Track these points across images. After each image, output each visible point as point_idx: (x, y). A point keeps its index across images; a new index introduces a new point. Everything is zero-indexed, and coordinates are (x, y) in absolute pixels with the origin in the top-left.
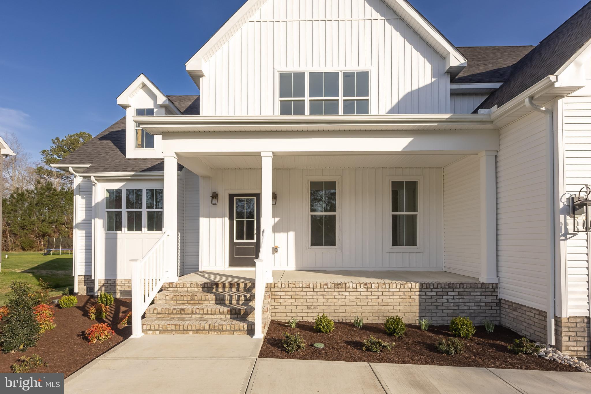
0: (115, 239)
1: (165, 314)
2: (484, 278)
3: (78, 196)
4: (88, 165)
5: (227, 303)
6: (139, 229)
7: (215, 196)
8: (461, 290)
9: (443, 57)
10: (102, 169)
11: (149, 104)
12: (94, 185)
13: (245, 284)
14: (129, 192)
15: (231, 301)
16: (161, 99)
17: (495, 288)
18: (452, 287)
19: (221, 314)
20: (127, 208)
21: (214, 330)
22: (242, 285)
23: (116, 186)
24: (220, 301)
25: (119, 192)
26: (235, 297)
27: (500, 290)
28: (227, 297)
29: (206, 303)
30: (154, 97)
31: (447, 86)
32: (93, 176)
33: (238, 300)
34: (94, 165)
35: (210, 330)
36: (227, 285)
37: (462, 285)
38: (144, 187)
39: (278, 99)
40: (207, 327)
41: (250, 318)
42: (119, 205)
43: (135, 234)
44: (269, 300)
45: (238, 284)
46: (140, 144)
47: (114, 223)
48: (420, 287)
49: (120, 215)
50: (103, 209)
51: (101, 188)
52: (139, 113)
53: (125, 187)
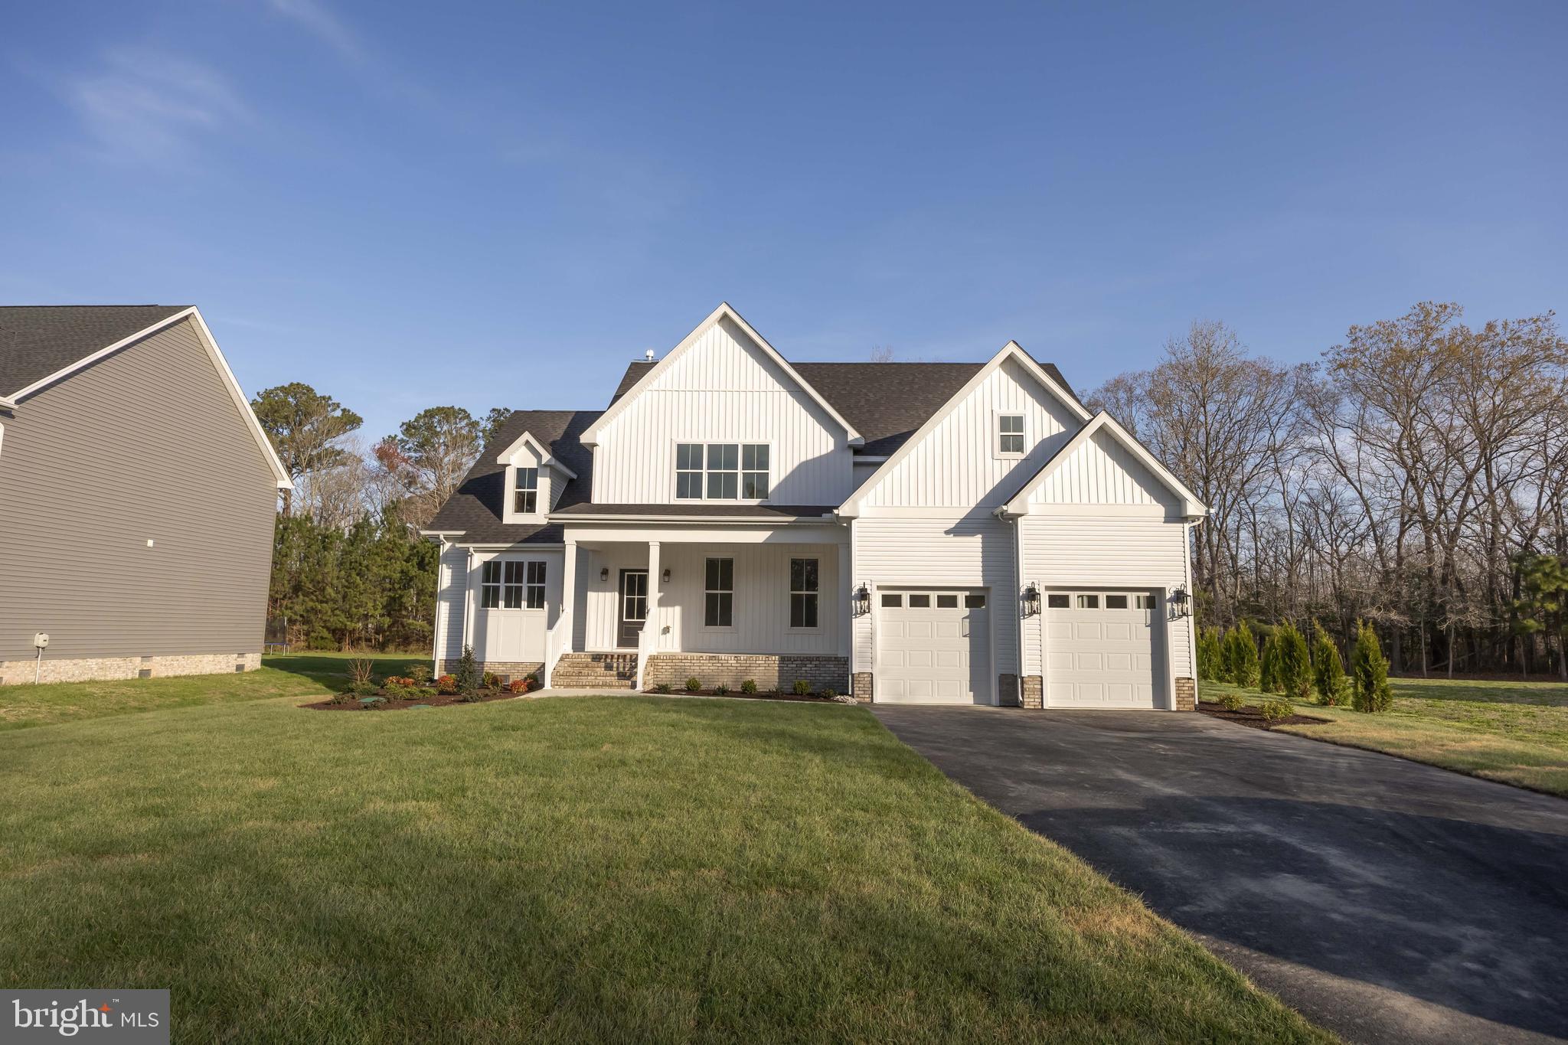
0: (486, 616)
1: (565, 675)
3: (444, 565)
4: (462, 534)
5: (615, 669)
6: (519, 605)
7: (605, 572)
8: (817, 662)
9: (846, 432)
10: (479, 538)
11: (530, 462)
12: (471, 556)
13: (631, 656)
14: (509, 565)
15: (618, 668)
16: (546, 457)
18: (810, 659)
19: (611, 676)
20: (506, 582)
21: (606, 685)
22: (628, 657)
23: (489, 557)
24: (609, 667)
25: (497, 565)
26: (621, 665)
28: (615, 665)
29: (598, 669)
30: (538, 455)
31: (850, 458)
32: (471, 546)
33: (624, 668)
34: (469, 533)
35: (603, 686)
36: (616, 656)
37: (818, 659)
38: (526, 559)
39: (675, 471)
40: (601, 683)
41: (634, 679)
42: (497, 579)
43: (514, 611)
44: (652, 669)
45: (625, 656)
46: (519, 508)
47: (489, 599)
48: (783, 660)
49: (496, 590)
50: (480, 584)
51: (477, 561)
52: (521, 472)
53: (504, 559)
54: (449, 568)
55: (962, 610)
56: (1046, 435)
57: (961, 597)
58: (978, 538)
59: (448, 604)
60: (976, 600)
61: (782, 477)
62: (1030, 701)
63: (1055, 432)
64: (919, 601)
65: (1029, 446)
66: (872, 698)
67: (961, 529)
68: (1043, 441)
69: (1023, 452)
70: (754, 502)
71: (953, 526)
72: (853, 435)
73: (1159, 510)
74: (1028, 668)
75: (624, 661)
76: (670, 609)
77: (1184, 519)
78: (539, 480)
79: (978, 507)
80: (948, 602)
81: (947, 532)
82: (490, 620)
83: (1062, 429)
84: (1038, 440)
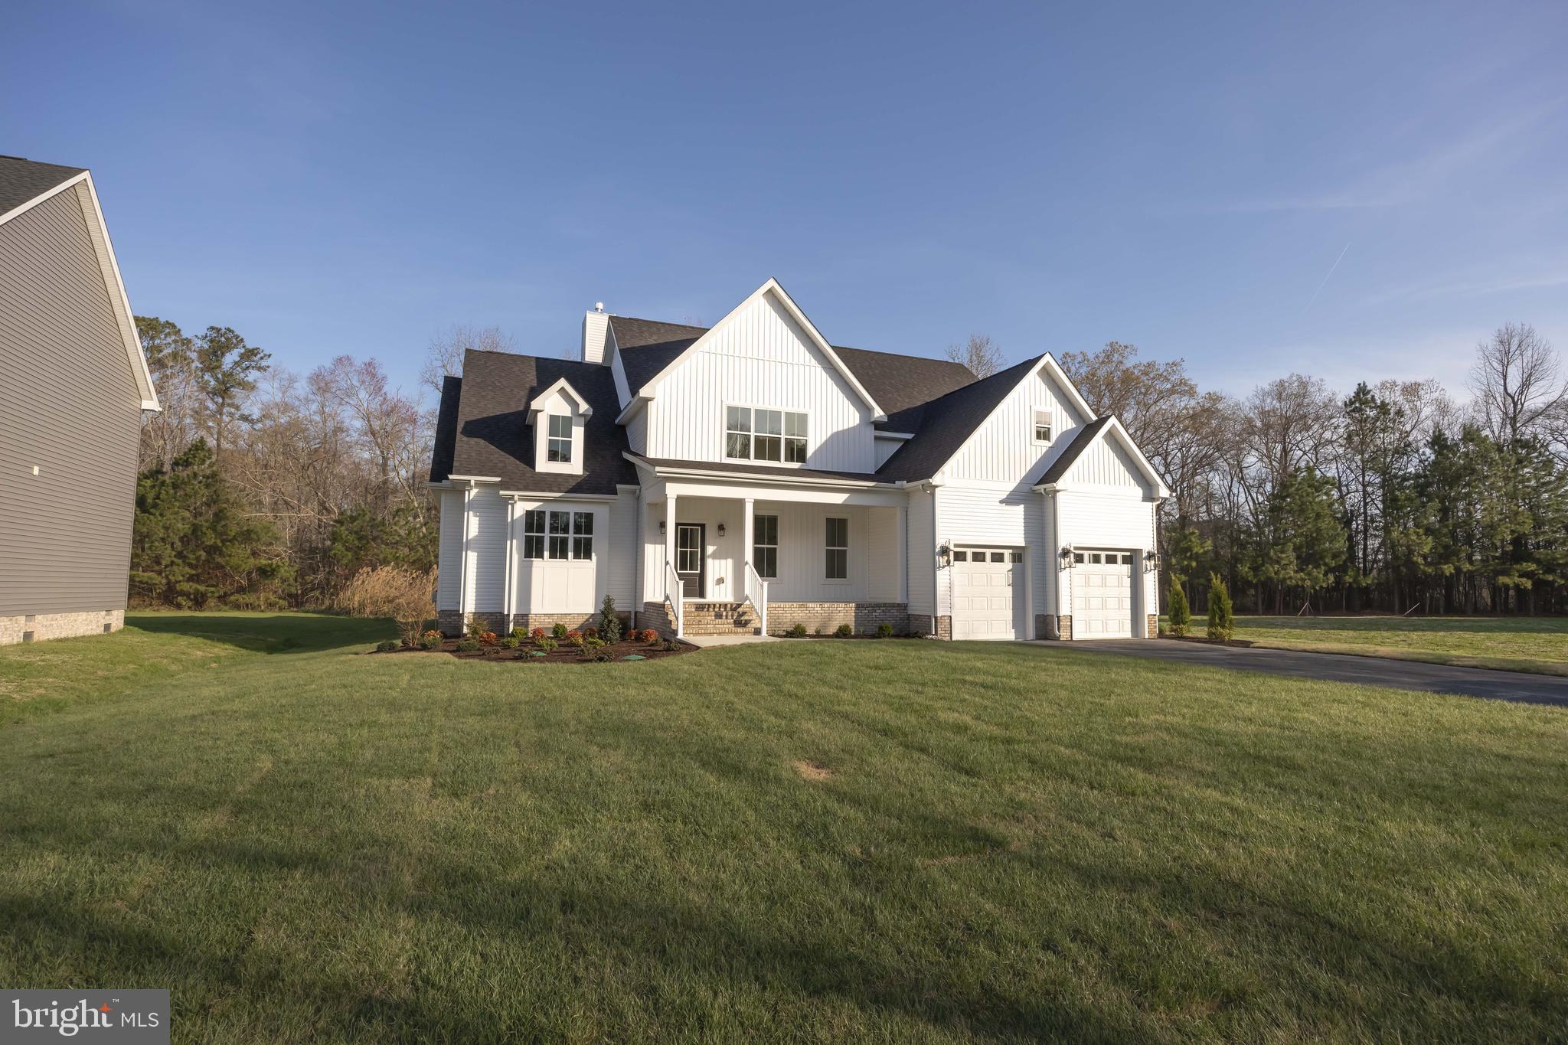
0: (530, 567)
2: (899, 599)
3: (471, 513)
4: (498, 479)
6: (564, 556)
8: (885, 607)
11: (565, 410)
12: (515, 504)
14: (552, 514)
16: (583, 406)
17: (905, 607)
18: (878, 606)
20: (551, 532)
23: (532, 506)
25: (541, 514)
27: (908, 608)
30: (574, 405)
32: (515, 494)
34: (504, 480)
37: (885, 605)
38: (572, 509)
39: (725, 432)
42: (540, 529)
43: (559, 562)
45: (726, 605)
46: (553, 456)
47: (533, 549)
48: (858, 607)
49: (540, 541)
50: (521, 533)
51: (520, 509)
52: (554, 419)
53: (549, 509)
54: (476, 516)
55: (1007, 565)
56: (1064, 429)
57: (1007, 553)
58: (1022, 506)
59: (476, 554)
60: (1018, 555)
61: (818, 445)
62: (1064, 635)
63: (1069, 427)
64: (979, 557)
65: (1054, 436)
66: (951, 637)
67: (1010, 500)
68: (1062, 434)
69: (1049, 440)
70: (796, 465)
71: (1005, 497)
72: (878, 413)
73: (1138, 492)
74: (1064, 611)
75: (725, 610)
76: (723, 562)
77: (1152, 500)
78: (574, 428)
79: (1021, 482)
80: (998, 558)
81: (1001, 502)
82: (534, 570)
83: (1074, 426)
84: (1059, 433)
